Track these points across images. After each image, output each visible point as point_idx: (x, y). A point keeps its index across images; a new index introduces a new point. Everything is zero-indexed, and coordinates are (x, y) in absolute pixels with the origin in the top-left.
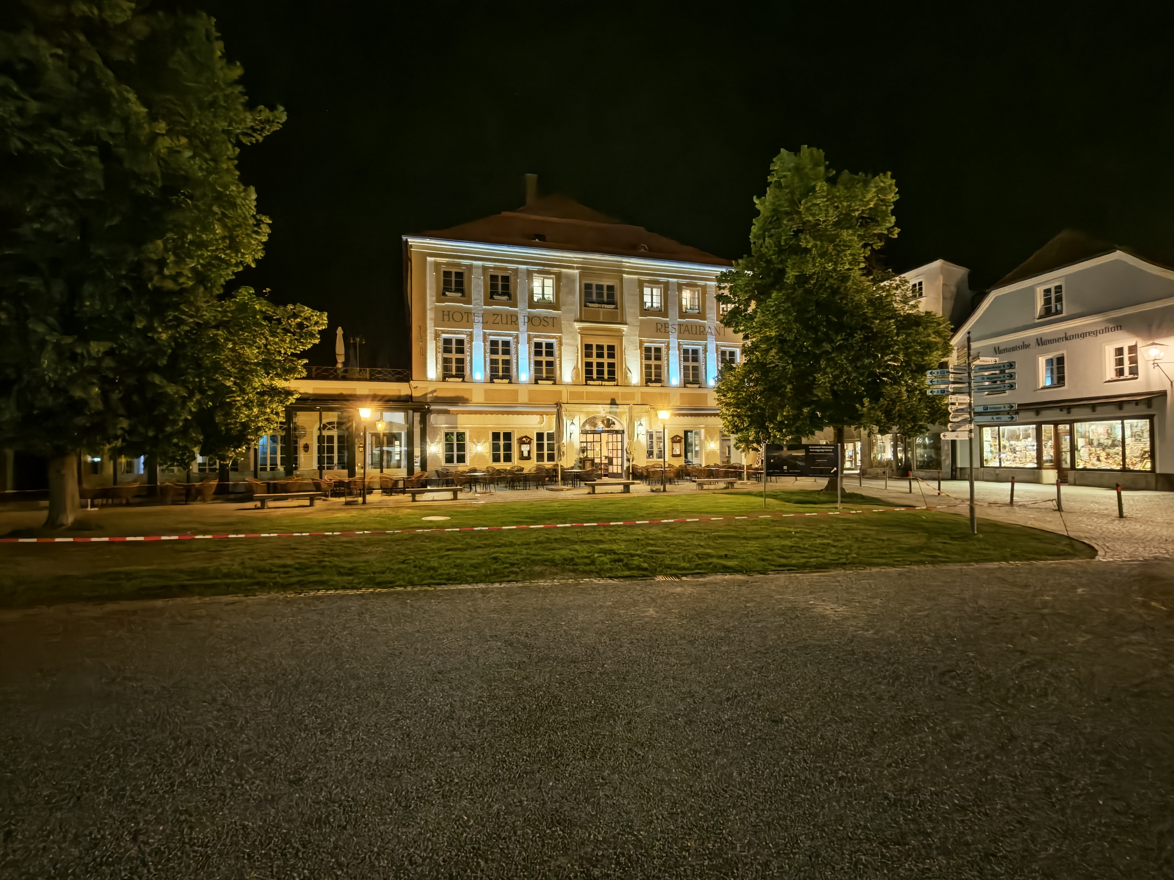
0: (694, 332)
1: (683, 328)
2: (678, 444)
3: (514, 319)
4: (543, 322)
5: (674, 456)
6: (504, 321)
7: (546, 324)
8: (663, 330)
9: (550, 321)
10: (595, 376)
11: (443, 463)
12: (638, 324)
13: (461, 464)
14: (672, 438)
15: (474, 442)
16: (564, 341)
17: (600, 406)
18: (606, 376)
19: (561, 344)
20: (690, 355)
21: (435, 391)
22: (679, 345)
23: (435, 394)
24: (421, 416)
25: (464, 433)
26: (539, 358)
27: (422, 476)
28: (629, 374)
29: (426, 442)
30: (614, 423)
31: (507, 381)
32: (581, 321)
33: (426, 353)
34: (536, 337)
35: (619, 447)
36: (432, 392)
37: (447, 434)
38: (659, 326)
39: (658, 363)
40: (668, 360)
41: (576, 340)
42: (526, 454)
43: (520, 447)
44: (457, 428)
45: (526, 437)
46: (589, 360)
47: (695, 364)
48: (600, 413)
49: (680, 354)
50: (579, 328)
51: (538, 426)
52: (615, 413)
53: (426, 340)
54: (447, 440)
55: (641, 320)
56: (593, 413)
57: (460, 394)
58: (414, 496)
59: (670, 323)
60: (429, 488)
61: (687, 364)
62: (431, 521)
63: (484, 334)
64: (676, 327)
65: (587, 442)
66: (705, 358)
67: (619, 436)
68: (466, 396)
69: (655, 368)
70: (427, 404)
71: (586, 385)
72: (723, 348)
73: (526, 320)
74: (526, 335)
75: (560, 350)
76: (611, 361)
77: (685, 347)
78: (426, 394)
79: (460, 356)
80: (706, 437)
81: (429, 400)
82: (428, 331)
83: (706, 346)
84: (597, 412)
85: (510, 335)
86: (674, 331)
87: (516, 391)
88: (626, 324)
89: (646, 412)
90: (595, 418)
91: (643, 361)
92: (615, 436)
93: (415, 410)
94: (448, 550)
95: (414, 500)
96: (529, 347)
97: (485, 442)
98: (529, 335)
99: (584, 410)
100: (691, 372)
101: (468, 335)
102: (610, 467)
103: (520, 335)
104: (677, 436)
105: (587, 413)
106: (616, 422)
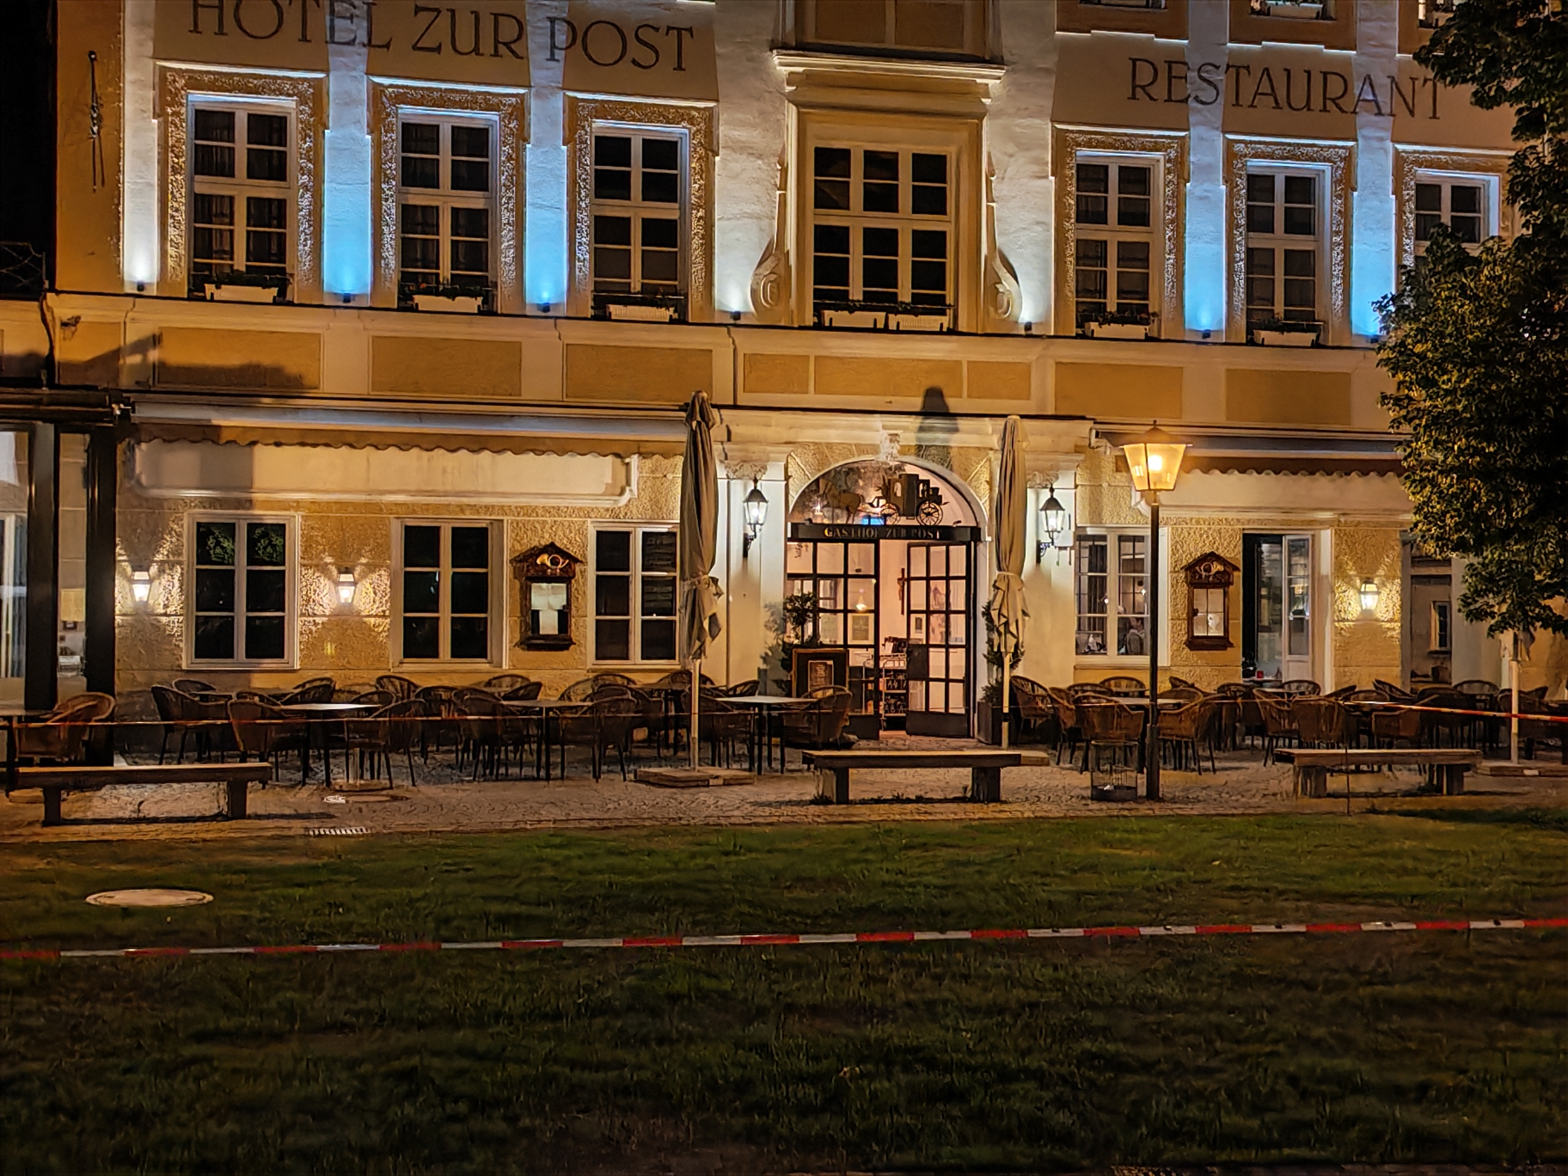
0: (1299, 99)
1: (1248, 85)
2: (1217, 595)
3: (508, 30)
4: (635, 50)
5: (1195, 643)
6: (465, 42)
7: (646, 56)
8: (1159, 90)
9: (667, 44)
10: (856, 290)
11: (186, 659)
12: (1051, 61)
13: (269, 663)
14: (1190, 568)
15: (323, 569)
16: (724, 131)
17: (877, 421)
18: (905, 292)
19: (710, 148)
20: (1279, 203)
21: (156, 340)
22: (1231, 156)
23: (154, 355)
24: (91, 451)
25: (280, 529)
26: (614, 208)
27: (92, 711)
28: (1007, 284)
29: (112, 563)
30: (935, 497)
31: (472, 304)
32: (803, 47)
33: (118, 170)
34: (603, 111)
35: (959, 602)
36: (141, 347)
37: (204, 532)
38: (1145, 75)
39: (1134, 234)
40: (1179, 224)
41: (779, 129)
42: (549, 624)
43: (525, 595)
44: (249, 503)
45: (551, 548)
46: (834, 219)
47: (1301, 243)
48: (875, 449)
49: (1231, 196)
50: (792, 79)
51: (608, 504)
52: (944, 454)
53: (119, 115)
54: (203, 556)
55: (1065, 47)
56: (847, 448)
57: (266, 359)
58: (52, 800)
59: (1195, 61)
60: (120, 764)
61: (1260, 241)
62: (127, 912)
63: (377, 92)
64: (1219, 77)
65: (816, 577)
66: (1346, 214)
67: (958, 553)
68: (292, 364)
69: (1122, 260)
70: (118, 395)
71: (819, 326)
72: (1421, 171)
73: (561, 39)
74: (558, 103)
75: (707, 171)
76: (929, 223)
77: (1257, 165)
78: (116, 354)
79: (268, 190)
80: (1339, 568)
81: (125, 381)
82: (129, 76)
83: (1349, 159)
84: (862, 449)
85: (488, 104)
86: (1208, 94)
87: (514, 350)
88: (996, 61)
89: (1078, 450)
90: (851, 471)
91: (1070, 224)
92: (938, 551)
93: (64, 424)
94: (201, 1037)
95: (53, 819)
96: (574, 160)
97: (371, 568)
98: (573, 106)
99: (808, 435)
100: (1280, 276)
101: (302, 101)
102: (917, 689)
103: (534, 104)
104: (1212, 557)
105: (821, 450)
106: (945, 492)
